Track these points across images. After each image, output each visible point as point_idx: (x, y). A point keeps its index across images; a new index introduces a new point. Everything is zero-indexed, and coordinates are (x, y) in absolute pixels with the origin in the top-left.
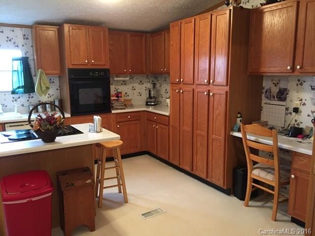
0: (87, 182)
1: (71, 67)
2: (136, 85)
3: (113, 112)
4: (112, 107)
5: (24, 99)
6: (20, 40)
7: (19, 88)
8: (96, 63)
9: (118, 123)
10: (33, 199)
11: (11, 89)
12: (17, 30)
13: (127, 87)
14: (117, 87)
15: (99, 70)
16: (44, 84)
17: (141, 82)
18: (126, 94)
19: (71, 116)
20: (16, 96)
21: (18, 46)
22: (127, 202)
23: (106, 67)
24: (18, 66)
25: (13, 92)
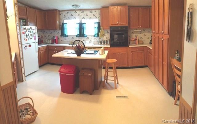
0: (89, 75)
1: (111, 26)
2: (147, 34)
3: (129, 46)
4: (129, 44)
5: (97, 39)
6: (98, 15)
7: (96, 34)
8: (121, 24)
9: (132, 51)
10: (66, 74)
11: (93, 35)
12: (97, 11)
13: (142, 34)
14: (137, 35)
15: (123, 27)
16: (102, 33)
17: (149, 32)
18: (141, 38)
19: (110, 47)
20: (95, 37)
21: (97, 18)
22: (116, 89)
23: (126, 25)
24: (96, 25)
25: (94, 36)
